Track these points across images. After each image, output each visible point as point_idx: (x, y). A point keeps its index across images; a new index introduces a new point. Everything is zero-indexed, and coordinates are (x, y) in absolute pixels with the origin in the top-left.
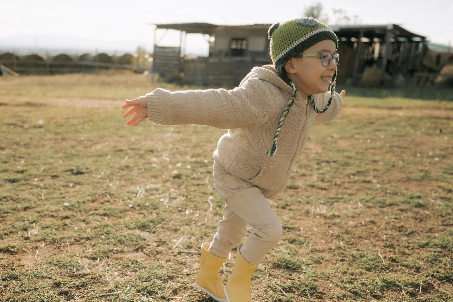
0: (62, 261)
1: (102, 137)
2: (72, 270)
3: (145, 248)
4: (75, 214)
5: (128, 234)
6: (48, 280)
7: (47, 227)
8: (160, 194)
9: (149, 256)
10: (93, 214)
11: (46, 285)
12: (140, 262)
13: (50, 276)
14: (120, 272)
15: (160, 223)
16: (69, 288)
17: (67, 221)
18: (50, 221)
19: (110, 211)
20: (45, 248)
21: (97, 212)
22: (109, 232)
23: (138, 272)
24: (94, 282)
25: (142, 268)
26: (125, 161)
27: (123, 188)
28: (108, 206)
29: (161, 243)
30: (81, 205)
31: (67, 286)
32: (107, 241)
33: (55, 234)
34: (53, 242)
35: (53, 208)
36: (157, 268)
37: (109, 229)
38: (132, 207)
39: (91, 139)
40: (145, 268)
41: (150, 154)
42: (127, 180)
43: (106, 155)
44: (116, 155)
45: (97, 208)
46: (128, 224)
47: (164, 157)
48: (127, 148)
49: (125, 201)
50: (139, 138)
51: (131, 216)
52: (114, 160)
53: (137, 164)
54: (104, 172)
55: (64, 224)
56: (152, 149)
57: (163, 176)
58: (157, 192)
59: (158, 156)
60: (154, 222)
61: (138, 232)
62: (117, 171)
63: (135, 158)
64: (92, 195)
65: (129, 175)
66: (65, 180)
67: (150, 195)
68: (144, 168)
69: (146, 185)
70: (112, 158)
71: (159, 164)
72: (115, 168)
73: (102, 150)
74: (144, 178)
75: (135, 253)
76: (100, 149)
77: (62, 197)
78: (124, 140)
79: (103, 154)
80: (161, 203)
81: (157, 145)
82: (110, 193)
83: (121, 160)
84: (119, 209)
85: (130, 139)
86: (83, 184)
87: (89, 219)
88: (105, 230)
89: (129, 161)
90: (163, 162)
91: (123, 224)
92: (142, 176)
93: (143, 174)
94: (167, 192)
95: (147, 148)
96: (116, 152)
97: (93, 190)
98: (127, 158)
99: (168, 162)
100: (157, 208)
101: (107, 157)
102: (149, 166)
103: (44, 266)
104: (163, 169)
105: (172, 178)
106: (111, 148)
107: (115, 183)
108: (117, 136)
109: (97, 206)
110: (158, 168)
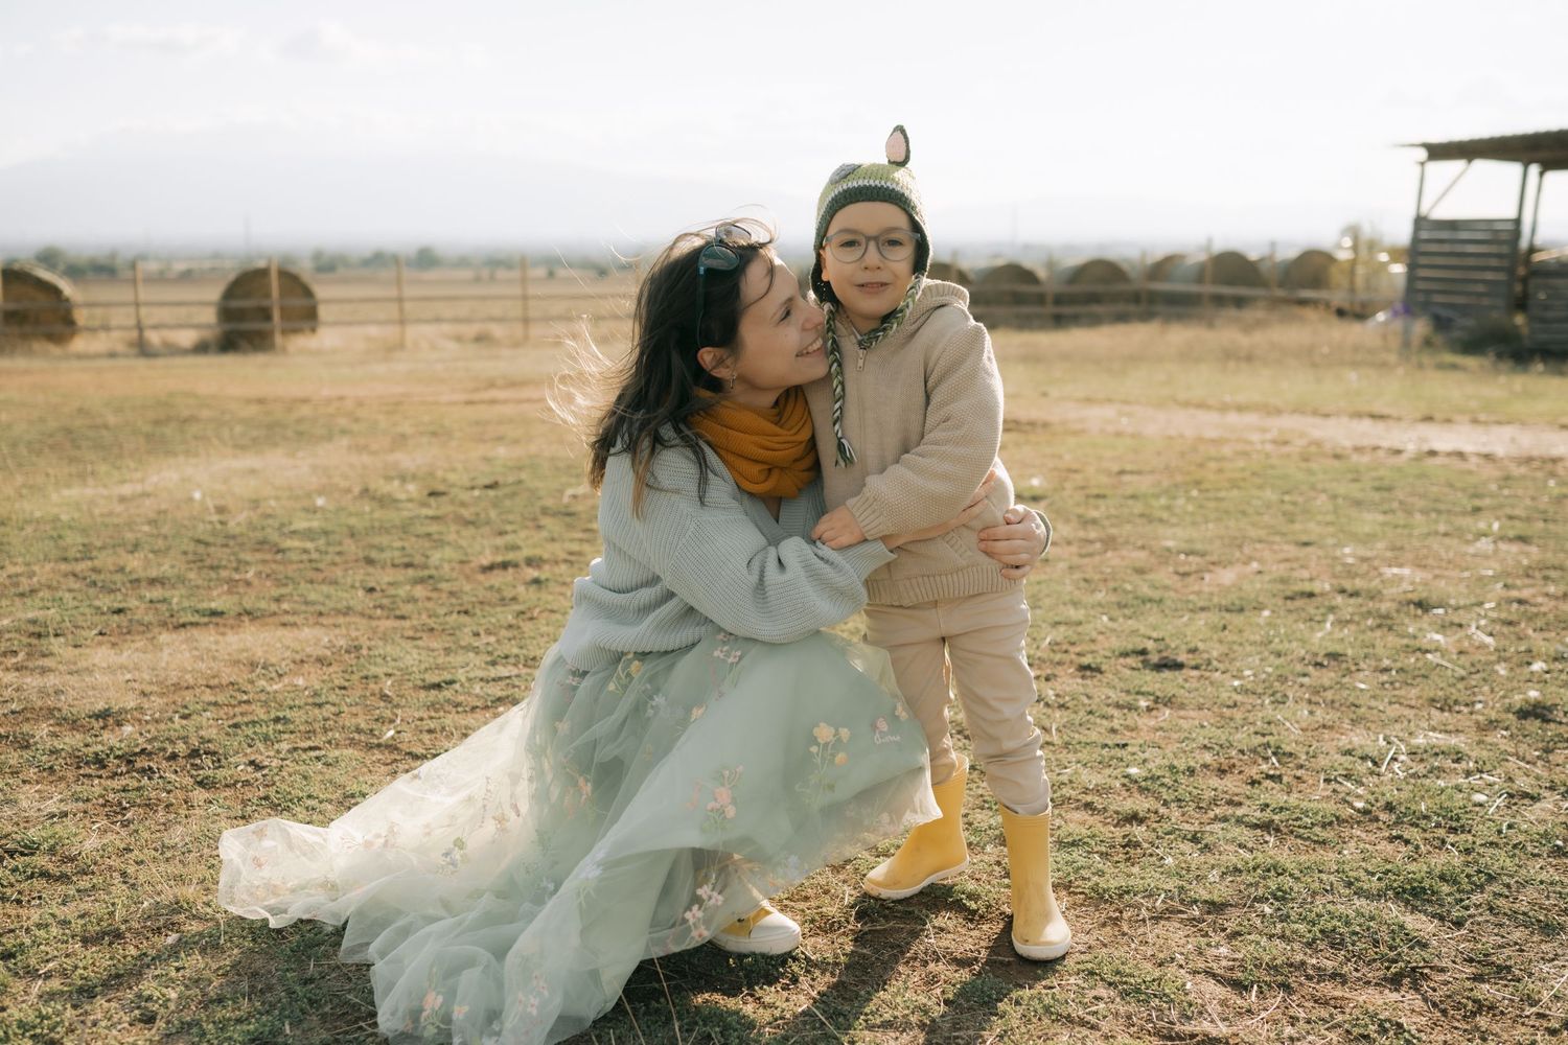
0: (1131, 975)
1: (1238, 543)
2: (1167, 1012)
3: (1426, 977)
4: (1162, 810)
5: (1360, 914)
6: (1087, 1032)
7: (1074, 844)
8: (1468, 774)
9: (1444, 1012)
10: (1225, 819)
12: (1413, 1029)
13: (1093, 1019)
15: (1481, 888)
17: (1139, 832)
18: (1083, 823)
19: (1284, 815)
21: (1240, 812)
22: (1285, 892)
26: (1324, 636)
27: (1327, 735)
28: (1274, 795)
29: (1490, 969)
30: (1182, 779)
32: (1279, 926)
33: (1100, 873)
34: (1098, 897)
35: (1091, 778)
37: (1287, 881)
38: (1366, 812)
39: (1199, 547)
41: (1416, 616)
42: (1337, 705)
43: (1255, 608)
44: (1290, 611)
45: (1236, 798)
46: (1354, 874)
47: (1473, 629)
48: (1327, 587)
49: (1337, 786)
50: (1369, 554)
51: (1362, 846)
52: (1285, 626)
53: (1371, 650)
54: (1250, 669)
55: (1130, 841)
56: (1424, 595)
57: (1473, 703)
58: (1456, 765)
59: (1452, 624)
60: (1455, 882)
61: (1395, 913)
62: (1299, 668)
63: (1363, 627)
64: (1217, 748)
65: (1343, 686)
66: (1122, 685)
67: (1431, 772)
68: (1399, 665)
69: (1410, 734)
70: (1279, 621)
71: (1455, 657)
72: (1289, 658)
73: (1240, 589)
74: (1401, 704)
75: (1387, 991)
76: (1234, 585)
77: (1118, 745)
78: (1314, 557)
79: (1244, 603)
80: (1477, 809)
81: (1442, 583)
82: (1279, 747)
83: (1312, 629)
84: (1316, 814)
85: (1338, 553)
86: (1182, 706)
87: (1212, 833)
88: (1270, 884)
89: (1341, 635)
90: (1471, 650)
91: (1337, 871)
92: (1389, 694)
93: (1395, 689)
94: (1495, 768)
95: (1400, 590)
96: (1291, 598)
97: (1219, 731)
98: (1332, 624)
99: (1492, 649)
100: (1462, 826)
101: (1260, 616)
102: (1417, 659)
103: (1072, 981)
104: (1474, 676)
105: (1510, 716)
106: (1270, 582)
107: (1294, 714)
108: (1287, 542)
109: (1237, 790)
110: (1453, 670)
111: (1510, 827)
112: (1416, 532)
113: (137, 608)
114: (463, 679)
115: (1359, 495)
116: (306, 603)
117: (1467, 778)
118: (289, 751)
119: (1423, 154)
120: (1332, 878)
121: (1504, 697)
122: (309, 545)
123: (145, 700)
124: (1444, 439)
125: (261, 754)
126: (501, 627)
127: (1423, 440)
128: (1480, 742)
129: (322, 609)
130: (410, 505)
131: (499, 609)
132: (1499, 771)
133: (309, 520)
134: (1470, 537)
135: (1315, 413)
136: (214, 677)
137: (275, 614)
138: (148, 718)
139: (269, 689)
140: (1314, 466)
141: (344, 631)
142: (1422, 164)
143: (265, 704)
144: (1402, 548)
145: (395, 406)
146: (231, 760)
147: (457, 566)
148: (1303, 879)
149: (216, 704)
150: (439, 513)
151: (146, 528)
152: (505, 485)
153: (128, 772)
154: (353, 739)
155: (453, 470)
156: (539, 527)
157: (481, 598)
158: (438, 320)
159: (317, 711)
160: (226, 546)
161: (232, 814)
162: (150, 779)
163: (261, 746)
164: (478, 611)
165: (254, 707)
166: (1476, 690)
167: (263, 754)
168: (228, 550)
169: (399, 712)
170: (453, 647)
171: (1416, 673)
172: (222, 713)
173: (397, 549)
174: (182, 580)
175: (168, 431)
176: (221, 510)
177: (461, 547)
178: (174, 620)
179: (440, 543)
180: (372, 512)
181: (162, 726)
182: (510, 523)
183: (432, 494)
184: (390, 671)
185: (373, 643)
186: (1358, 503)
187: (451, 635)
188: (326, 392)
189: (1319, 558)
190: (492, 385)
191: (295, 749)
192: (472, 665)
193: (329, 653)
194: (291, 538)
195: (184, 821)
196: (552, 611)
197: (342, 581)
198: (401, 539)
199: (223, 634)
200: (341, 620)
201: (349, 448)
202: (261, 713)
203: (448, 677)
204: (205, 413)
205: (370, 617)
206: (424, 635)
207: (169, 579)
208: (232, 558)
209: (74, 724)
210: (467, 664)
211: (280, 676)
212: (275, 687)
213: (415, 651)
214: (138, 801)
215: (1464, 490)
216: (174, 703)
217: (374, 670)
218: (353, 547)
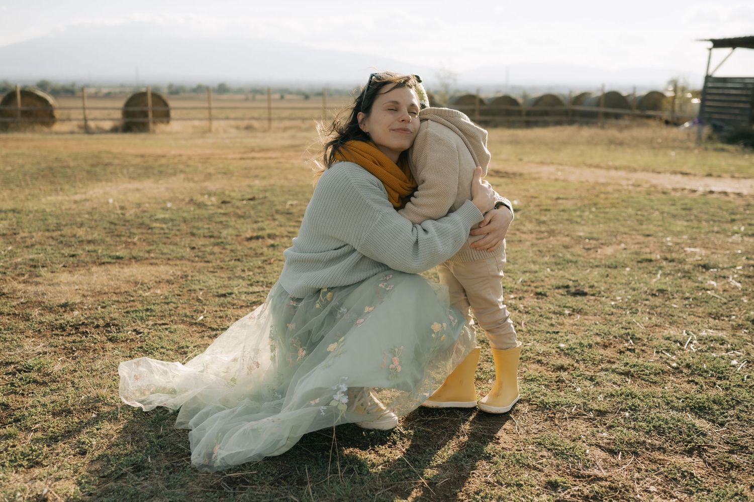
0: (559, 446)
1: (614, 234)
2: (577, 464)
3: (705, 451)
4: (576, 365)
5: (673, 418)
6: (537, 473)
7: (532, 380)
8: (727, 350)
9: (714, 468)
10: (607, 370)
11: (534, 482)
12: (699, 476)
13: (540, 467)
14: (661, 488)
15: (733, 407)
16: (571, 496)
17: (564, 375)
18: (537, 370)
19: (636, 369)
20: (530, 415)
21: (614, 367)
22: (636, 407)
23: (694, 496)
24: (616, 496)
25: (702, 490)
26: (657, 281)
27: (657, 329)
28: (631, 359)
29: (737, 447)
30: (586, 349)
31: (569, 493)
32: (633, 423)
33: (545, 395)
34: (543, 407)
35: (541, 348)
36: (732, 498)
37: (637, 401)
38: (677, 368)
39: (595, 235)
40: (709, 491)
41: (702, 272)
42: (663, 315)
43: (623, 267)
44: (640, 268)
45: (612, 360)
46: (670, 399)
47: (731, 279)
48: (658, 257)
49: (662, 355)
50: (679, 241)
51: (674, 385)
52: (637, 275)
53: (680, 289)
54: (620, 296)
55: (559, 379)
56: (707, 262)
57: (730, 316)
58: (722, 346)
59: (720, 276)
60: (721, 404)
61: (690, 418)
62: (644, 296)
63: (676, 277)
64: (603, 335)
65: (666, 306)
66: (556, 302)
67: (709, 349)
68: (694, 296)
69: (699, 330)
70: (634, 273)
71: (721, 293)
72: (639, 291)
73: (615, 257)
74: (694, 315)
75: (686, 457)
76: (612, 255)
77: (554, 332)
78: (652, 243)
79: (617, 264)
80: (732, 368)
81: (715, 256)
82: (633, 335)
83: (651, 277)
84: (652, 368)
85: (664, 240)
86: (586, 314)
87: (600, 376)
88: (629, 402)
89: (665, 281)
90: (730, 289)
91: (662, 397)
92: (689, 310)
93: (691, 308)
94: (741, 348)
95: (695, 259)
96: (640, 262)
97: (604, 327)
98: (661, 275)
99: (740, 289)
100: (724, 376)
101: (625, 270)
102: (703, 294)
103: (530, 447)
104: (731, 303)
105: (749, 323)
106: (630, 254)
107: (641, 319)
108: (639, 234)
109: (613, 356)
110: (721, 299)
111: (748, 377)
112: (703, 231)
113: (82, 254)
114: (237, 292)
115: (674, 212)
116: (162, 254)
117: (727, 352)
118: (153, 325)
119: (710, 45)
120: (659, 400)
121: (746, 313)
122: (164, 226)
123: (85, 299)
124: (717, 185)
125: (139, 326)
126: (255, 267)
127: (707, 185)
128: (733, 335)
129: (170, 257)
130: (212, 208)
131: (254, 259)
132: (743, 350)
133: (164, 214)
134: (729, 234)
135: (654, 171)
136: (118, 288)
137: (147, 259)
138: (86, 307)
139: (143, 295)
140: (652, 197)
141: (180, 268)
142: (710, 49)
143: (142, 302)
144: (695, 239)
145: (206, 160)
146: (125, 329)
147: (235, 238)
148: (645, 400)
149: (118, 301)
150: (226, 211)
151: (87, 216)
152: (259, 199)
153: (76, 333)
154: (183, 320)
155: (234, 191)
156: (274, 220)
157: (246, 253)
158: (227, 118)
159: (166, 306)
160: (124, 225)
161: (125, 355)
162: (86, 337)
163: (139, 322)
164: (245, 260)
165: (136, 303)
166: (732, 309)
167: (140, 327)
168: (125, 227)
169: (206, 307)
170: (232, 276)
171: (703, 300)
172: (121, 306)
173: (206, 229)
174: (103, 241)
175: (98, 169)
176: (122, 208)
177: (237, 228)
178: (99, 260)
179: (226, 226)
180: (195, 210)
181: (92, 312)
182: (261, 217)
183: (224, 202)
184: (202, 288)
185: (194, 274)
186: (674, 216)
187: (231, 271)
188: (173, 152)
189: (655, 242)
190: (253, 150)
191: (156, 324)
192: (241, 286)
193: (172, 278)
194: (156, 222)
195: (102, 358)
196: (280, 260)
197: (179, 243)
198: (208, 224)
199: (122, 268)
200: (178, 262)
201: (184, 179)
202: (140, 307)
203: (229, 291)
204: (116, 161)
205: (193, 261)
206: (218, 271)
207: (97, 241)
208: (127, 231)
209: (51, 310)
210: (239, 285)
211: (149, 289)
212: (147, 294)
213: (214, 278)
214: (80, 347)
215: (727, 211)
216: (98, 300)
217: (194, 287)
218: (185, 227)
